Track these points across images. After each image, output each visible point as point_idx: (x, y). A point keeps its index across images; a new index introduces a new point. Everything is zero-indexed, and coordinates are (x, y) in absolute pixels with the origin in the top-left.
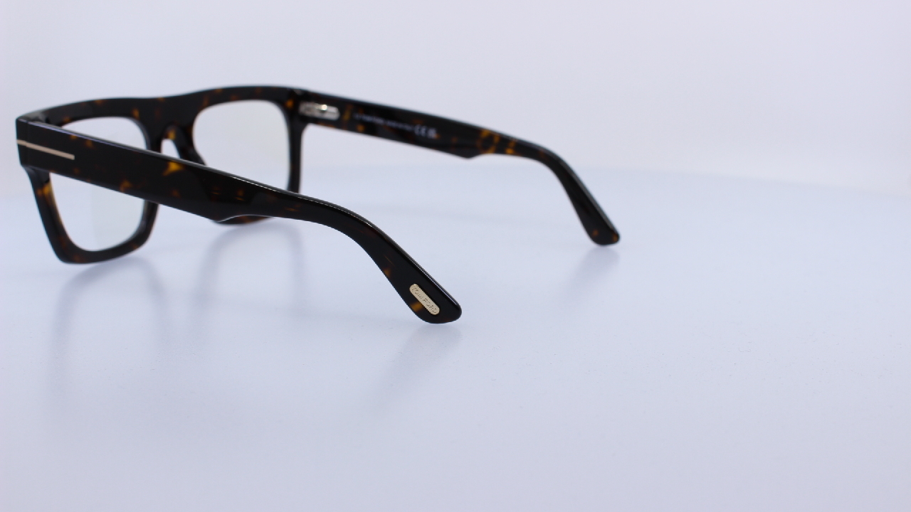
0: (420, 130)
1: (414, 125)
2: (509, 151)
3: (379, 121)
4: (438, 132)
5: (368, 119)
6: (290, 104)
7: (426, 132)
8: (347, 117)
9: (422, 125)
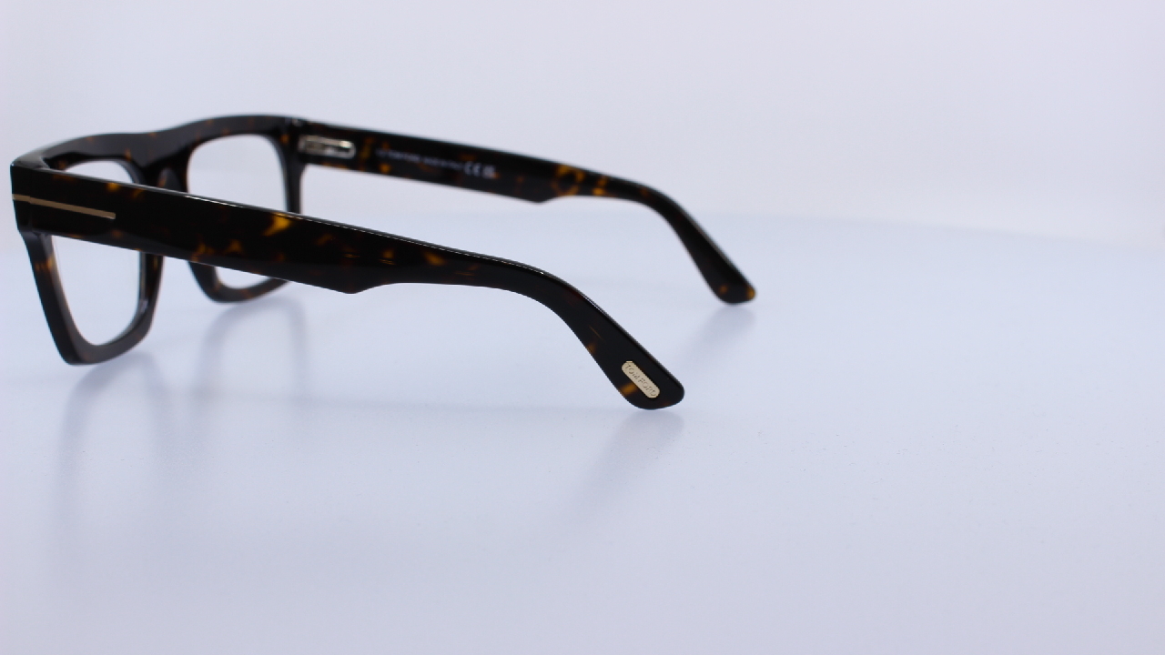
0: (471, 168)
1: (464, 162)
2: (598, 191)
3: (414, 158)
4: (497, 170)
5: (398, 155)
6: (285, 139)
7: (481, 170)
8: (365, 154)
9: (475, 162)
